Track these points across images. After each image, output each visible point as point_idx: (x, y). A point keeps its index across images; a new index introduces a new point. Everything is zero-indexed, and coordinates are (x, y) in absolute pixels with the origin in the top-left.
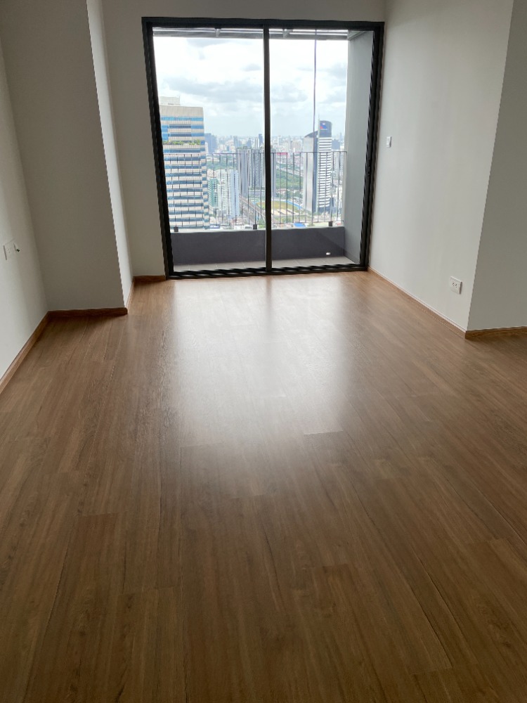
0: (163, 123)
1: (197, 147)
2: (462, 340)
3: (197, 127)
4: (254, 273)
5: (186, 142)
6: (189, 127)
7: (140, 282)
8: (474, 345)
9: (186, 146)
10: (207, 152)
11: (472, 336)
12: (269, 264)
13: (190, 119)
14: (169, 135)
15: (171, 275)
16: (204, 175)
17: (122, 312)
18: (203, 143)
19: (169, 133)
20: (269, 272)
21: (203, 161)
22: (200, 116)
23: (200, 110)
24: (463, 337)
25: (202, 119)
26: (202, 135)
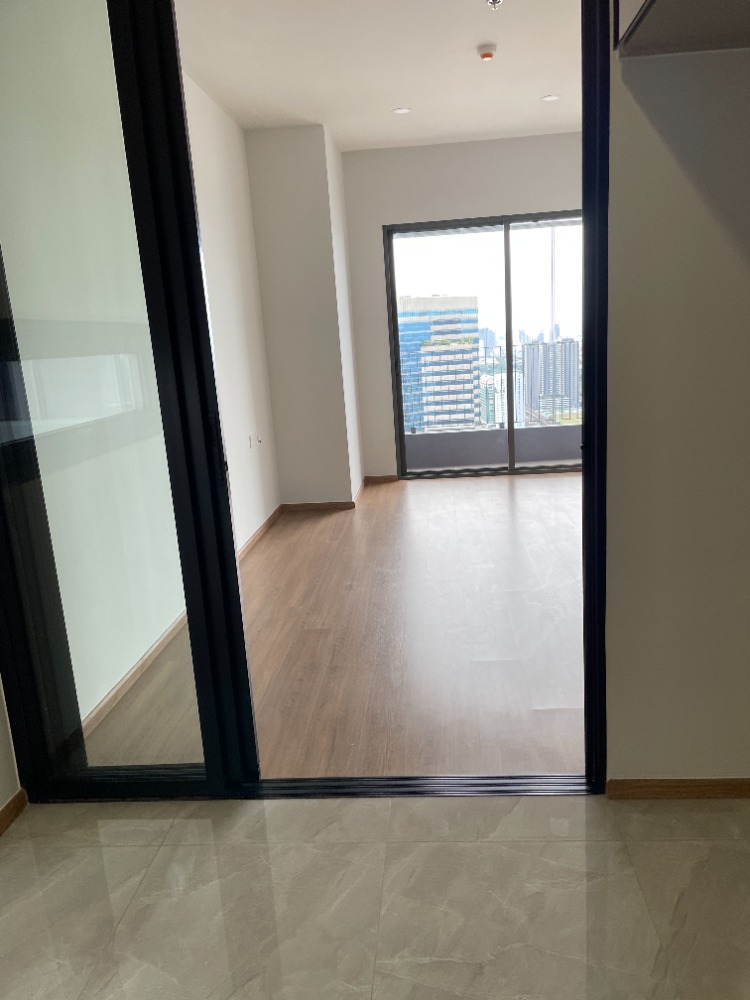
0: (401, 320)
1: (467, 346)
3: (468, 321)
4: (495, 473)
5: (454, 341)
6: (459, 322)
7: (369, 482)
9: (454, 346)
10: (481, 353)
12: (512, 463)
13: (461, 312)
14: (431, 334)
15: (403, 474)
16: (476, 382)
17: (350, 506)
18: (476, 341)
19: (432, 331)
20: (513, 472)
21: (475, 363)
22: (473, 307)
23: (474, 299)
25: (475, 311)
26: (476, 330)
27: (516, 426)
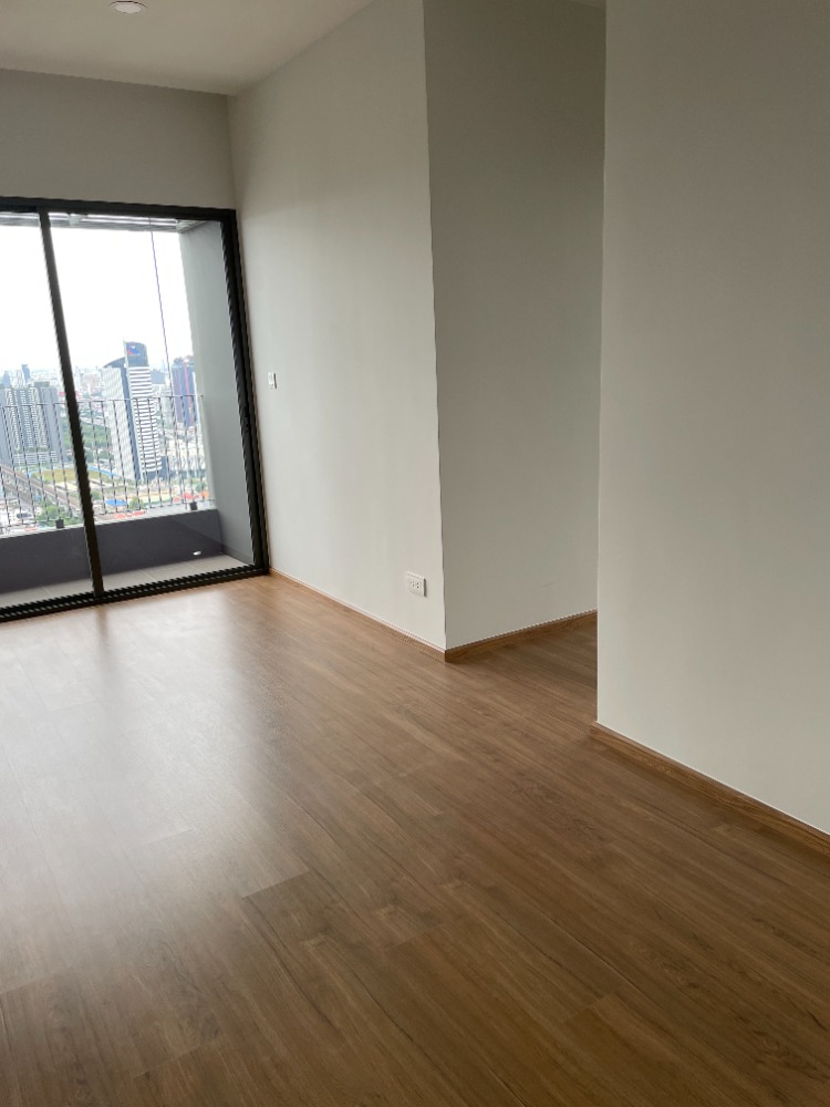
2: (442, 665)
4: (73, 604)
8: (462, 670)
11: (455, 657)
12: (98, 584)
20: (100, 599)
24: (443, 660)
27: (98, 522)
